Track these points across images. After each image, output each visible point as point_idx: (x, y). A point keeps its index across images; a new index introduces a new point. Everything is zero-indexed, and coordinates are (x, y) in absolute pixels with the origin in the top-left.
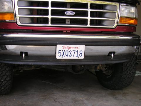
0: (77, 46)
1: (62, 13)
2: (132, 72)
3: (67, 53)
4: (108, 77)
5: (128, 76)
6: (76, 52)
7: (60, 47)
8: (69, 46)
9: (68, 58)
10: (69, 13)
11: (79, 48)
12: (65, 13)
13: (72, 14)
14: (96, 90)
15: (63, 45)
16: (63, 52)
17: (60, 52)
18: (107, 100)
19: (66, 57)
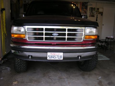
0: (59, 53)
1: (51, 34)
2: (95, 63)
3: (53, 57)
4: (82, 64)
5: (92, 65)
6: (58, 56)
7: (49, 54)
8: (54, 53)
9: (54, 59)
10: (55, 34)
11: (60, 54)
12: (53, 34)
13: (56, 35)
14: (74, 71)
15: (51, 53)
16: (51, 56)
17: (49, 56)
18: (78, 79)
19: (52, 59)
